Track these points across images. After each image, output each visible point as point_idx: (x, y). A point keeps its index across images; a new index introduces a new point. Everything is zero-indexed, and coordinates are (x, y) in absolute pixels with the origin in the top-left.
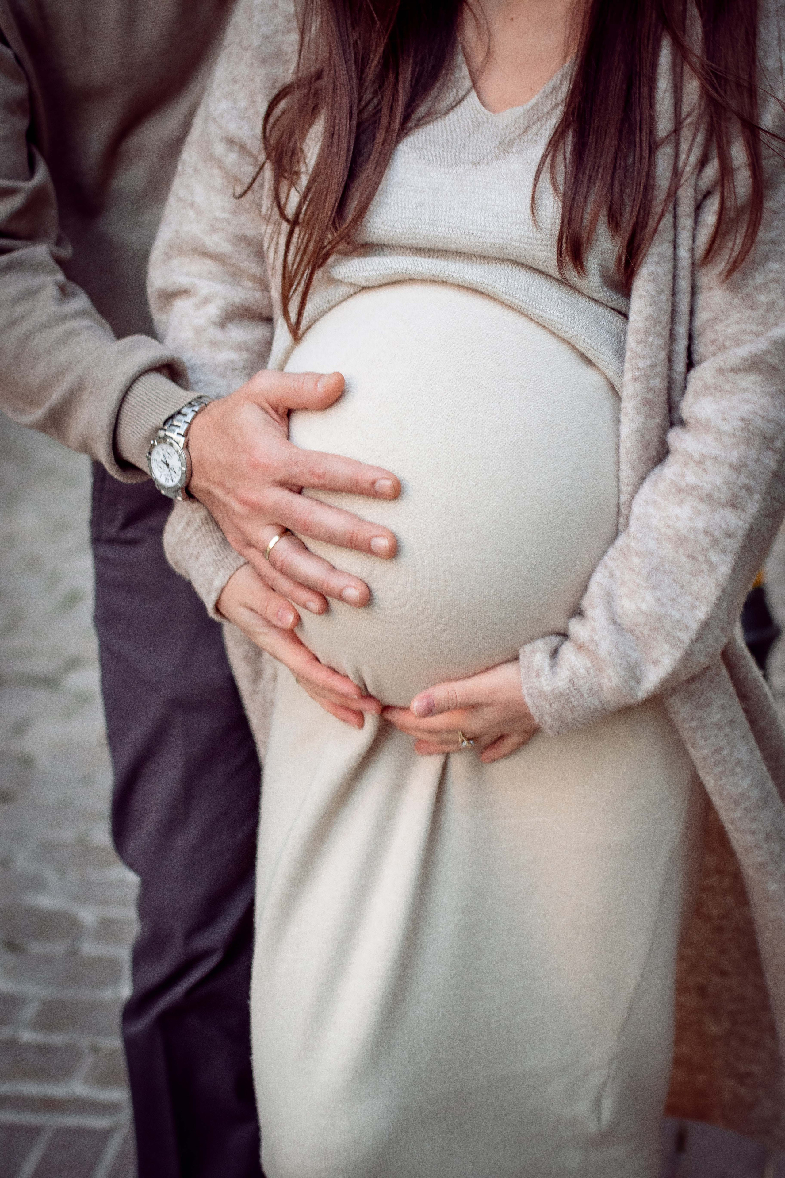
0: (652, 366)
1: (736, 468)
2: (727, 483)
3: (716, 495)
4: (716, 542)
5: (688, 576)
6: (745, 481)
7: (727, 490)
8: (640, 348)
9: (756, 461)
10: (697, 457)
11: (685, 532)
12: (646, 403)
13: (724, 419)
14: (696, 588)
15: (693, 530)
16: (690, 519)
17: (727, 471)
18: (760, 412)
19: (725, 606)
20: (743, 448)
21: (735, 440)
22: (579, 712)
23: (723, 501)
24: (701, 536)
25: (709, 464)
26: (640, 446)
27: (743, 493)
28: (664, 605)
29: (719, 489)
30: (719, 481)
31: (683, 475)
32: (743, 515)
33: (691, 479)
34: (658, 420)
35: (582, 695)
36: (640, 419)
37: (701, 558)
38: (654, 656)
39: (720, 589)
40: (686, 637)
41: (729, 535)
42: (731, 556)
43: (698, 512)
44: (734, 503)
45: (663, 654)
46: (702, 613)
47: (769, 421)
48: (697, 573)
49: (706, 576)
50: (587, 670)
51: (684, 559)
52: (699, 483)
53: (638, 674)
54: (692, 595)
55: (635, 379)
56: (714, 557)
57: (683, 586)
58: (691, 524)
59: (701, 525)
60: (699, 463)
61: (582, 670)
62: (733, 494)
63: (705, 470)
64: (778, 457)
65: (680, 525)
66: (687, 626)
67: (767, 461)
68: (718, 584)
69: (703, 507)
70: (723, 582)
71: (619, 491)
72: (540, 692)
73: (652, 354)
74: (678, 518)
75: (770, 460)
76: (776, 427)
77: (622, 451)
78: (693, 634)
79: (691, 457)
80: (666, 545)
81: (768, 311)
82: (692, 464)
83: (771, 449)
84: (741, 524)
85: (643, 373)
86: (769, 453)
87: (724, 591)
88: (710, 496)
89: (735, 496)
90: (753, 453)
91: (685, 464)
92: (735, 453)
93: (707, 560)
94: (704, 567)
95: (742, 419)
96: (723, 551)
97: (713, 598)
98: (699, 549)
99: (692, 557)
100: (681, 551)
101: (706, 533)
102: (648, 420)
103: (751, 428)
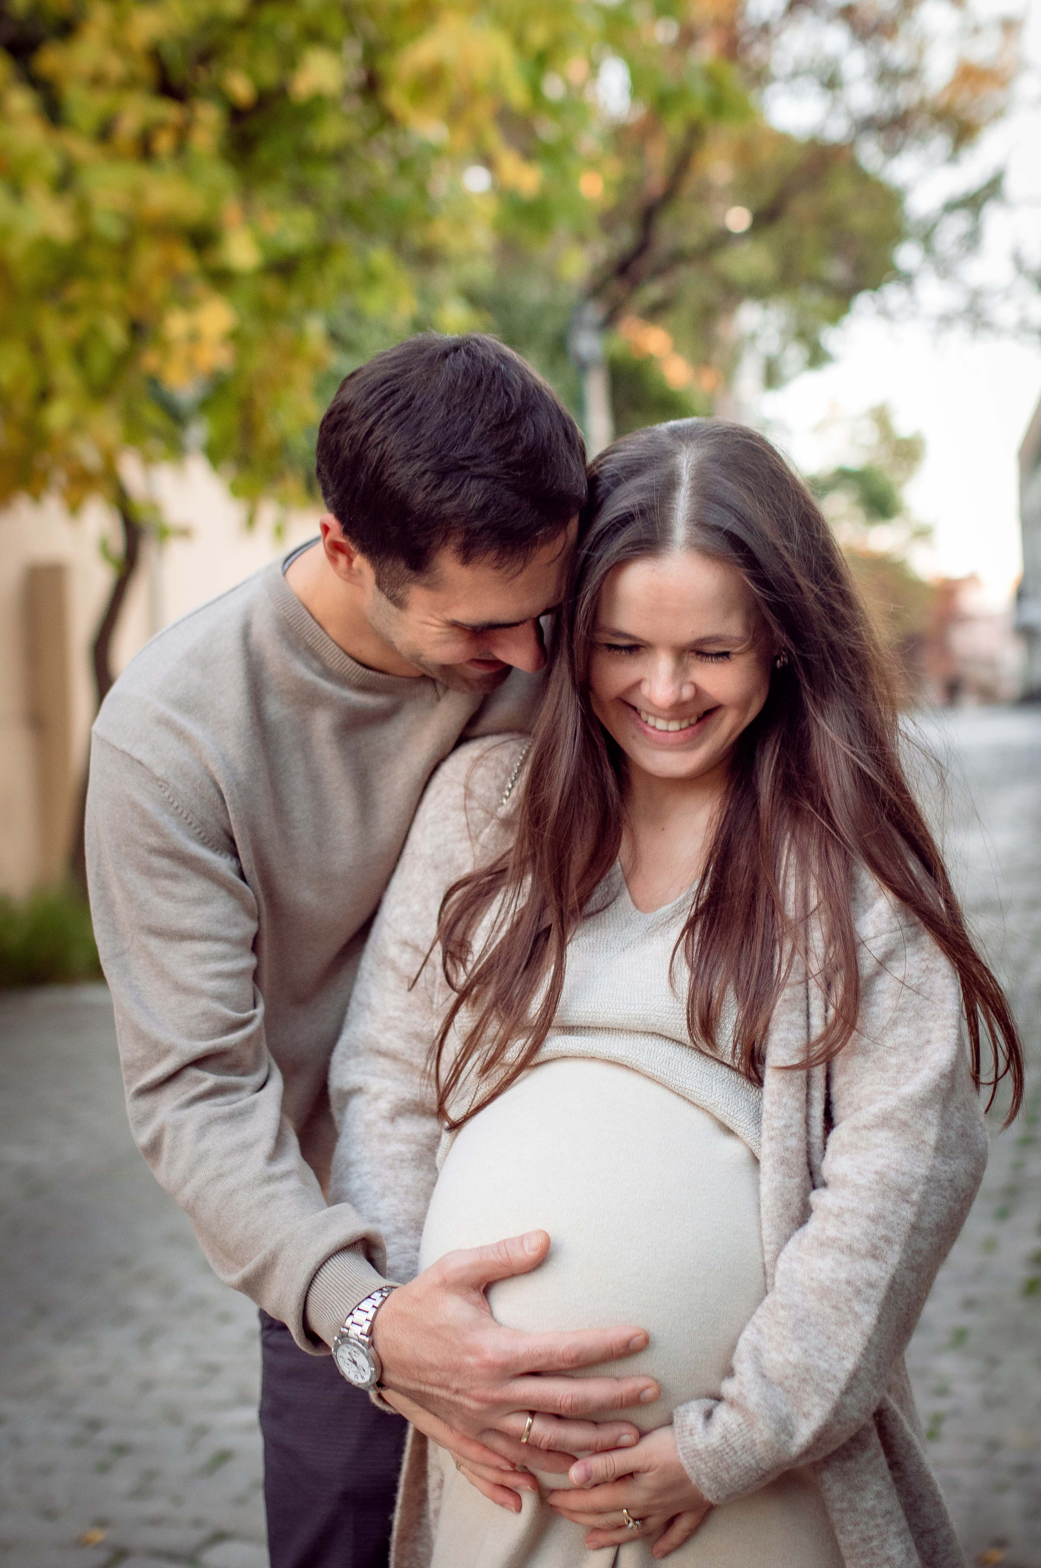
0: (787, 1127)
1: (875, 1219)
2: (866, 1234)
3: (856, 1246)
4: (858, 1292)
5: (833, 1327)
6: (884, 1232)
7: (865, 1240)
8: (775, 1108)
9: (894, 1213)
10: (835, 1210)
11: (828, 1283)
12: (783, 1161)
13: (859, 1173)
14: (842, 1338)
15: (834, 1280)
16: (832, 1271)
17: (865, 1223)
18: (894, 1166)
19: (872, 1357)
20: (879, 1200)
21: (871, 1193)
22: (734, 1471)
23: (863, 1252)
24: (844, 1287)
25: (847, 1216)
26: (780, 1204)
27: (881, 1243)
28: (810, 1356)
29: (858, 1240)
30: (857, 1232)
31: (823, 1230)
32: (884, 1266)
33: (831, 1232)
34: (797, 1180)
35: (736, 1452)
36: (779, 1177)
37: (845, 1309)
38: (805, 1410)
39: (865, 1338)
40: (835, 1388)
41: (871, 1285)
42: (874, 1306)
43: (840, 1264)
44: (874, 1254)
45: (814, 1406)
46: (849, 1364)
47: (903, 1174)
48: (842, 1324)
49: (851, 1327)
50: (739, 1425)
51: (829, 1310)
52: (839, 1235)
53: (790, 1428)
54: (838, 1345)
55: (771, 1139)
56: (858, 1308)
57: (829, 1338)
58: (833, 1276)
59: (843, 1276)
60: (838, 1216)
61: (734, 1426)
62: (872, 1245)
63: (844, 1223)
64: (915, 1209)
65: (822, 1276)
66: (835, 1377)
67: (904, 1213)
68: (863, 1334)
69: (844, 1259)
70: (869, 1332)
71: (763, 1252)
72: (694, 1451)
73: (786, 1115)
74: (821, 1270)
75: (907, 1212)
76: (911, 1180)
77: (763, 1210)
78: (842, 1384)
79: (830, 1212)
80: (811, 1297)
81: (898, 1072)
82: (832, 1218)
83: (907, 1202)
84: (882, 1274)
85: (778, 1133)
86: (906, 1205)
87: (870, 1341)
88: (850, 1247)
89: (875, 1247)
90: (889, 1205)
91: (826, 1219)
92: (872, 1205)
93: (851, 1309)
94: (849, 1317)
95: (877, 1173)
96: (867, 1301)
97: (860, 1349)
98: (843, 1299)
99: (836, 1308)
100: (825, 1302)
101: (848, 1283)
102: (787, 1179)
103: (885, 1181)
